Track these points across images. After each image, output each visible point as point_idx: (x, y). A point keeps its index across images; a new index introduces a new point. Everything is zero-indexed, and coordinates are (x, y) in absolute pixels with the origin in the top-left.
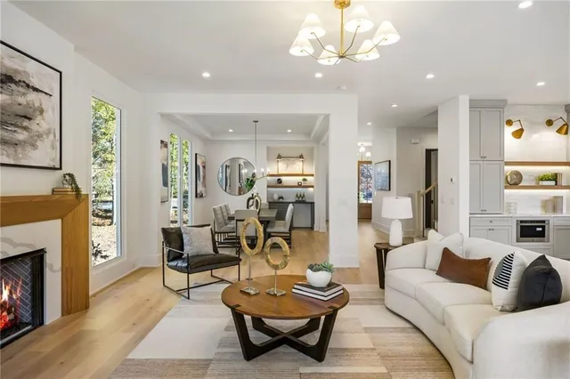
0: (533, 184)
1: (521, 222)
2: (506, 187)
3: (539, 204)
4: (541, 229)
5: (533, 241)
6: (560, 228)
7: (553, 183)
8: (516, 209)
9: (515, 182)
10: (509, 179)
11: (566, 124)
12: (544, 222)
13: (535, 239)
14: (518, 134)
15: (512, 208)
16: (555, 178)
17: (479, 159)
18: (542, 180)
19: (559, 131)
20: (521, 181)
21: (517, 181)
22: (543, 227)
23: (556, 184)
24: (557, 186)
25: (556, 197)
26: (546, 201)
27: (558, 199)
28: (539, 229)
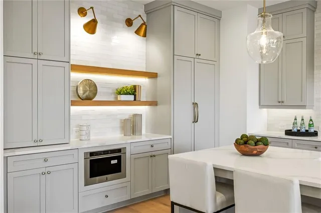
0: (112, 99)
1: (92, 154)
2: (73, 103)
3: (117, 124)
4: (115, 161)
5: (107, 180)
6: (138, 157)
7: (131, 98)
8: (88, 134)
9: (88, 96)
10: (81, 92)
11: (144, 24)
12: (119, 150)
13: (109, 176)
14: (91, 27)
15: (84, 133)
16: (134, 91)
17: (32, 56)
18: (120, 93)
19: (137, 32)
20: (95, 94)
21: (91, 95)
22: (119, 158)
23: (135, 99)
24: (136, 102)
25: (135, 115)
26: (125, 120)
27: (137, 117)
28: (114, 162)
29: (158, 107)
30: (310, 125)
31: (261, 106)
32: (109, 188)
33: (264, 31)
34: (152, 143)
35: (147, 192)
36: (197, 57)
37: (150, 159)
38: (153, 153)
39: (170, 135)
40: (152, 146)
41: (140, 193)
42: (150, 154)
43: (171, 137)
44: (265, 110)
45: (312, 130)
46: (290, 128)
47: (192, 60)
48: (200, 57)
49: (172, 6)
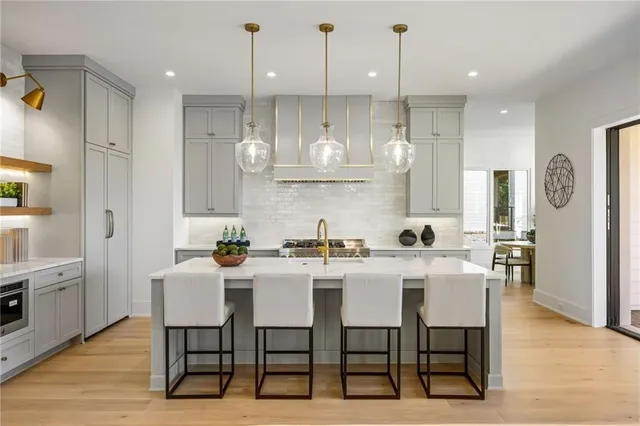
4: (16, 303)
7: (13, 202)
11: (40, 89)
16: (18, 191)
19: (27, 101)
22: (19, 297)
23: (20, 205)
24: (21, 208)
27: (18, 233)
28: (13, 303)
29: (52, 217)
30: (242, 235)
31: (185, 214)
32: (8, 345)
33: (253, 142)
34: (60, 270)
35: (53, 343)
36: (111, 146)
37: (58, 293)
38: (63, 285)
39: (80, 256)
40: (61, 274)
41: (45, 347)
42: (58, 286)
43: (82, 259)
44: (187, 218)
45: (244, 240)
46: (221, 239)
47: (105, 150)
48: (114, 147)
49: (83, 72)
